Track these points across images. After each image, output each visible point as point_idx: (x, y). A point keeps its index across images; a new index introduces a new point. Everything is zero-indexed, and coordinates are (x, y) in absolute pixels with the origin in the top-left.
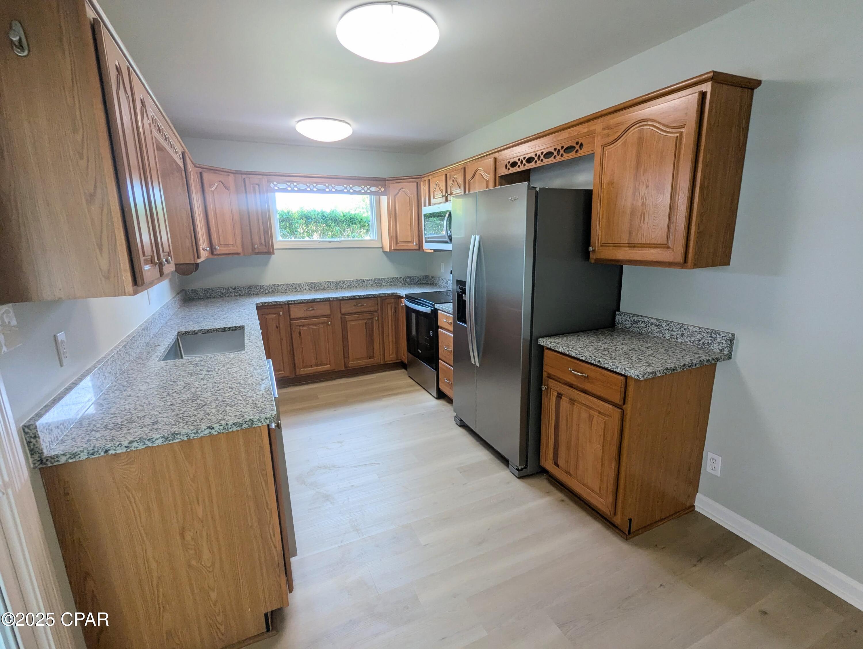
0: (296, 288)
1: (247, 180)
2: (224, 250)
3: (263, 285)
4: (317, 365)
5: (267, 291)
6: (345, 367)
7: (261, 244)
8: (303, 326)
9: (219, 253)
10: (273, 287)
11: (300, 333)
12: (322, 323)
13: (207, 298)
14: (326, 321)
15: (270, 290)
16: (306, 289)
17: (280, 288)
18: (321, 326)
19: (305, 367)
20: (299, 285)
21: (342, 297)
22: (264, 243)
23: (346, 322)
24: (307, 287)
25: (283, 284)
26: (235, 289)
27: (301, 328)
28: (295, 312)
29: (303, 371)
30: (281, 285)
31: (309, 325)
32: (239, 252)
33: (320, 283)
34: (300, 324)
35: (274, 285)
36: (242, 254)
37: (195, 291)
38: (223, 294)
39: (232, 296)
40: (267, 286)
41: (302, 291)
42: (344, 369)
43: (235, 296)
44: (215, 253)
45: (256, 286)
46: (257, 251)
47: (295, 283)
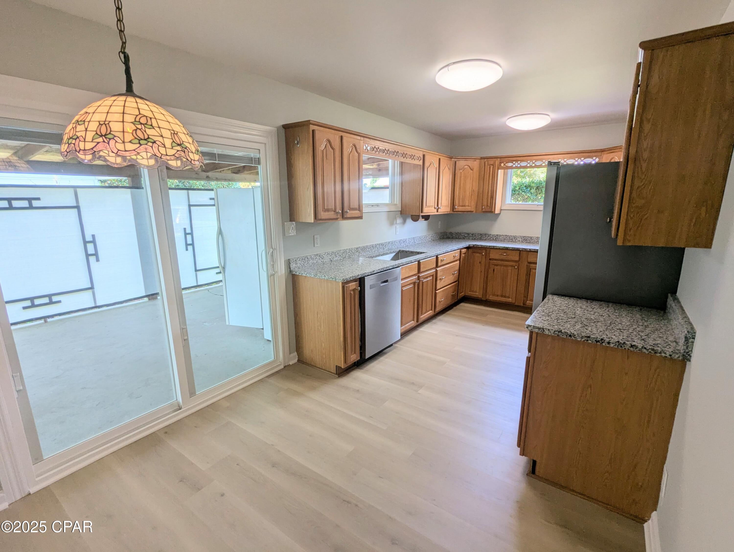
0: (512, 239)
1: (486, 163)
2: (461, 209)
3: (490, 234)
4: (502, 296)
5: (492, 239)
6: (524, 304)
7: (487, 206)
8: (497, 265)
9: (457, 210)
10: (497, 236)
11: (494, 270)
12: (511, 266)
13: (456, 238)
14: (514, 265)
15: (494, 238)
16: (519, 241)
17: (501, 238)
18: (510, 268)
19: (494, 295)
20: (515, 237)
21: (530, 249)
22: (489, 205)
23: (531, 269)
24: (520, 239)
25: (504, 234)
26: (473, 235)
27: (495, 267)
28: (493, 255)
29: (492, 298)
30: (502, 235)
31: (501, 265)
32: (472, 210)
33: (531, 238)
34: (496, 264)
35: (497, 235)
36: (474, 212)
37: (451, 233)
38: (465, 237)
39: (470, 239)
40: (492, 235)
41: (516, 242)
42: (522, 305)
43: (472, 239)
44: (454, 210)
45: (485, 234)
46: (484, 210)
47: (512, 235)
